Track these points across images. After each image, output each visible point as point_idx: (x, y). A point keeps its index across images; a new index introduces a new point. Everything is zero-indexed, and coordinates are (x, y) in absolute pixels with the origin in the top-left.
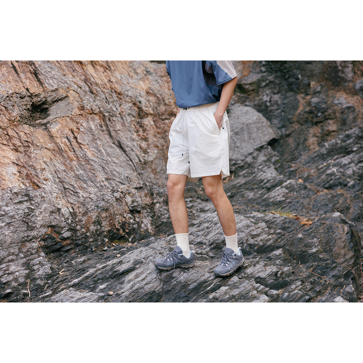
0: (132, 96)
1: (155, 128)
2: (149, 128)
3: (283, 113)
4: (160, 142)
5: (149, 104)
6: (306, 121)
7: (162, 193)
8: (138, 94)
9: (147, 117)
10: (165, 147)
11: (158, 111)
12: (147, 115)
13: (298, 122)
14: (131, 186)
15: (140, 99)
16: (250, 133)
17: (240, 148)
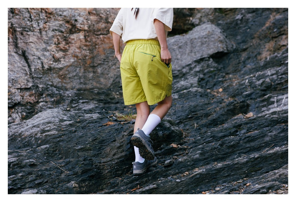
0: (67, 15)
1: (84, 41)
2: (75, 41)
3: (249, 30)
4: (82, 53)
5: (87, 22)
6: (265, 37)
7: (57, 94)
8: (76, 14)
9: (79, 32)
10: (87, 58)
11: (95, 28)
12: (79, 31)
13: (259, 37)
14: (14, 87)
15: (78, 18)
16: (193, 47)
17: (180, 60)
